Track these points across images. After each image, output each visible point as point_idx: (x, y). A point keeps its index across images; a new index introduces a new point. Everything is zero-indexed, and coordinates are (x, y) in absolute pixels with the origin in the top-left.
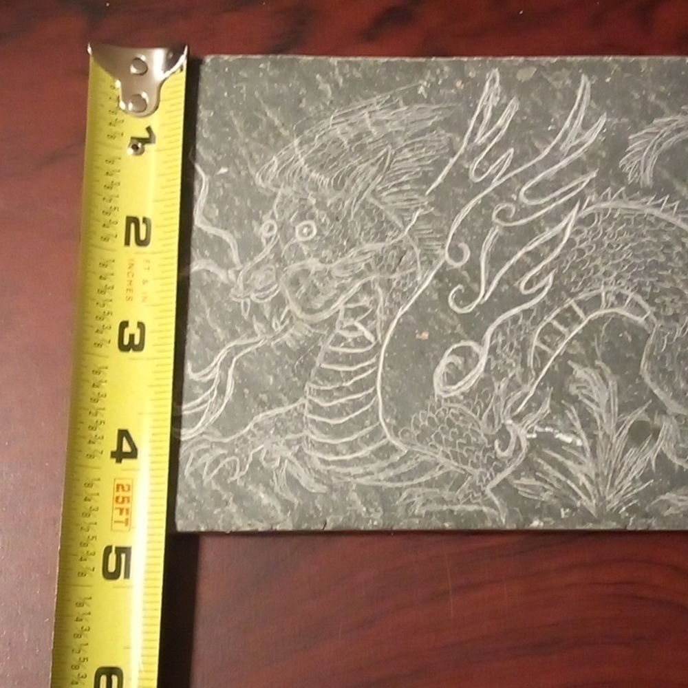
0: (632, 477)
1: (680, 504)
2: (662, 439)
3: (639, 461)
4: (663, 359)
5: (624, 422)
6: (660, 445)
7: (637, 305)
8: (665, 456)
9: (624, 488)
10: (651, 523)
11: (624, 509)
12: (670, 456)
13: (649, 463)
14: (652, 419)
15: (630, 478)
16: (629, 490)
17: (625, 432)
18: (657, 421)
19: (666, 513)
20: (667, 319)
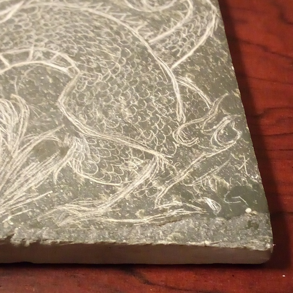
0: (28, 187)
1: (80, 215)
2: (70, 156)
3: (40, 174)
4: (82, 96)
5: (30, 140)
6: (66, 161)
7: (63, 60)
8: (71, 170)
9: (15, 198)
10: (41, 234)
11: (10, 217)
12: (76, 170)
13: (51, 176)
14: (62, 139)
15: (25, 189)
16: (22, 199)
17: (30, 149)
18: (67, 141)
19: (62, 224)
20: (90, 70)
